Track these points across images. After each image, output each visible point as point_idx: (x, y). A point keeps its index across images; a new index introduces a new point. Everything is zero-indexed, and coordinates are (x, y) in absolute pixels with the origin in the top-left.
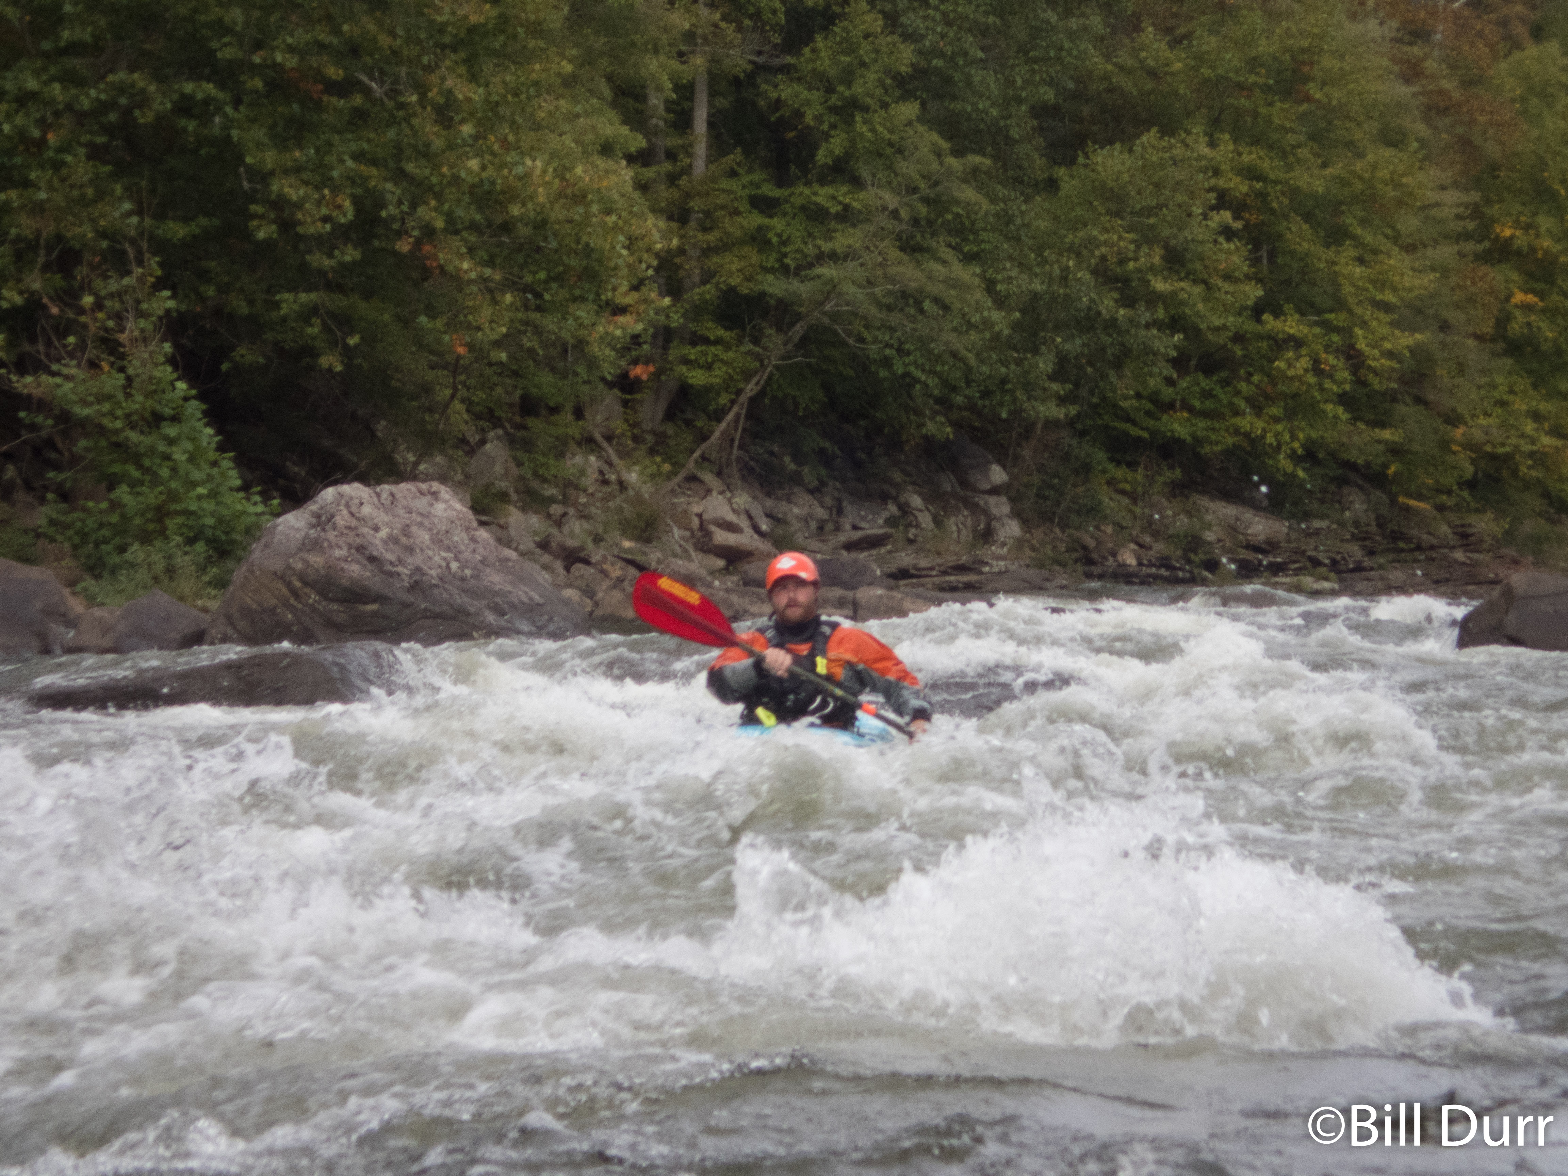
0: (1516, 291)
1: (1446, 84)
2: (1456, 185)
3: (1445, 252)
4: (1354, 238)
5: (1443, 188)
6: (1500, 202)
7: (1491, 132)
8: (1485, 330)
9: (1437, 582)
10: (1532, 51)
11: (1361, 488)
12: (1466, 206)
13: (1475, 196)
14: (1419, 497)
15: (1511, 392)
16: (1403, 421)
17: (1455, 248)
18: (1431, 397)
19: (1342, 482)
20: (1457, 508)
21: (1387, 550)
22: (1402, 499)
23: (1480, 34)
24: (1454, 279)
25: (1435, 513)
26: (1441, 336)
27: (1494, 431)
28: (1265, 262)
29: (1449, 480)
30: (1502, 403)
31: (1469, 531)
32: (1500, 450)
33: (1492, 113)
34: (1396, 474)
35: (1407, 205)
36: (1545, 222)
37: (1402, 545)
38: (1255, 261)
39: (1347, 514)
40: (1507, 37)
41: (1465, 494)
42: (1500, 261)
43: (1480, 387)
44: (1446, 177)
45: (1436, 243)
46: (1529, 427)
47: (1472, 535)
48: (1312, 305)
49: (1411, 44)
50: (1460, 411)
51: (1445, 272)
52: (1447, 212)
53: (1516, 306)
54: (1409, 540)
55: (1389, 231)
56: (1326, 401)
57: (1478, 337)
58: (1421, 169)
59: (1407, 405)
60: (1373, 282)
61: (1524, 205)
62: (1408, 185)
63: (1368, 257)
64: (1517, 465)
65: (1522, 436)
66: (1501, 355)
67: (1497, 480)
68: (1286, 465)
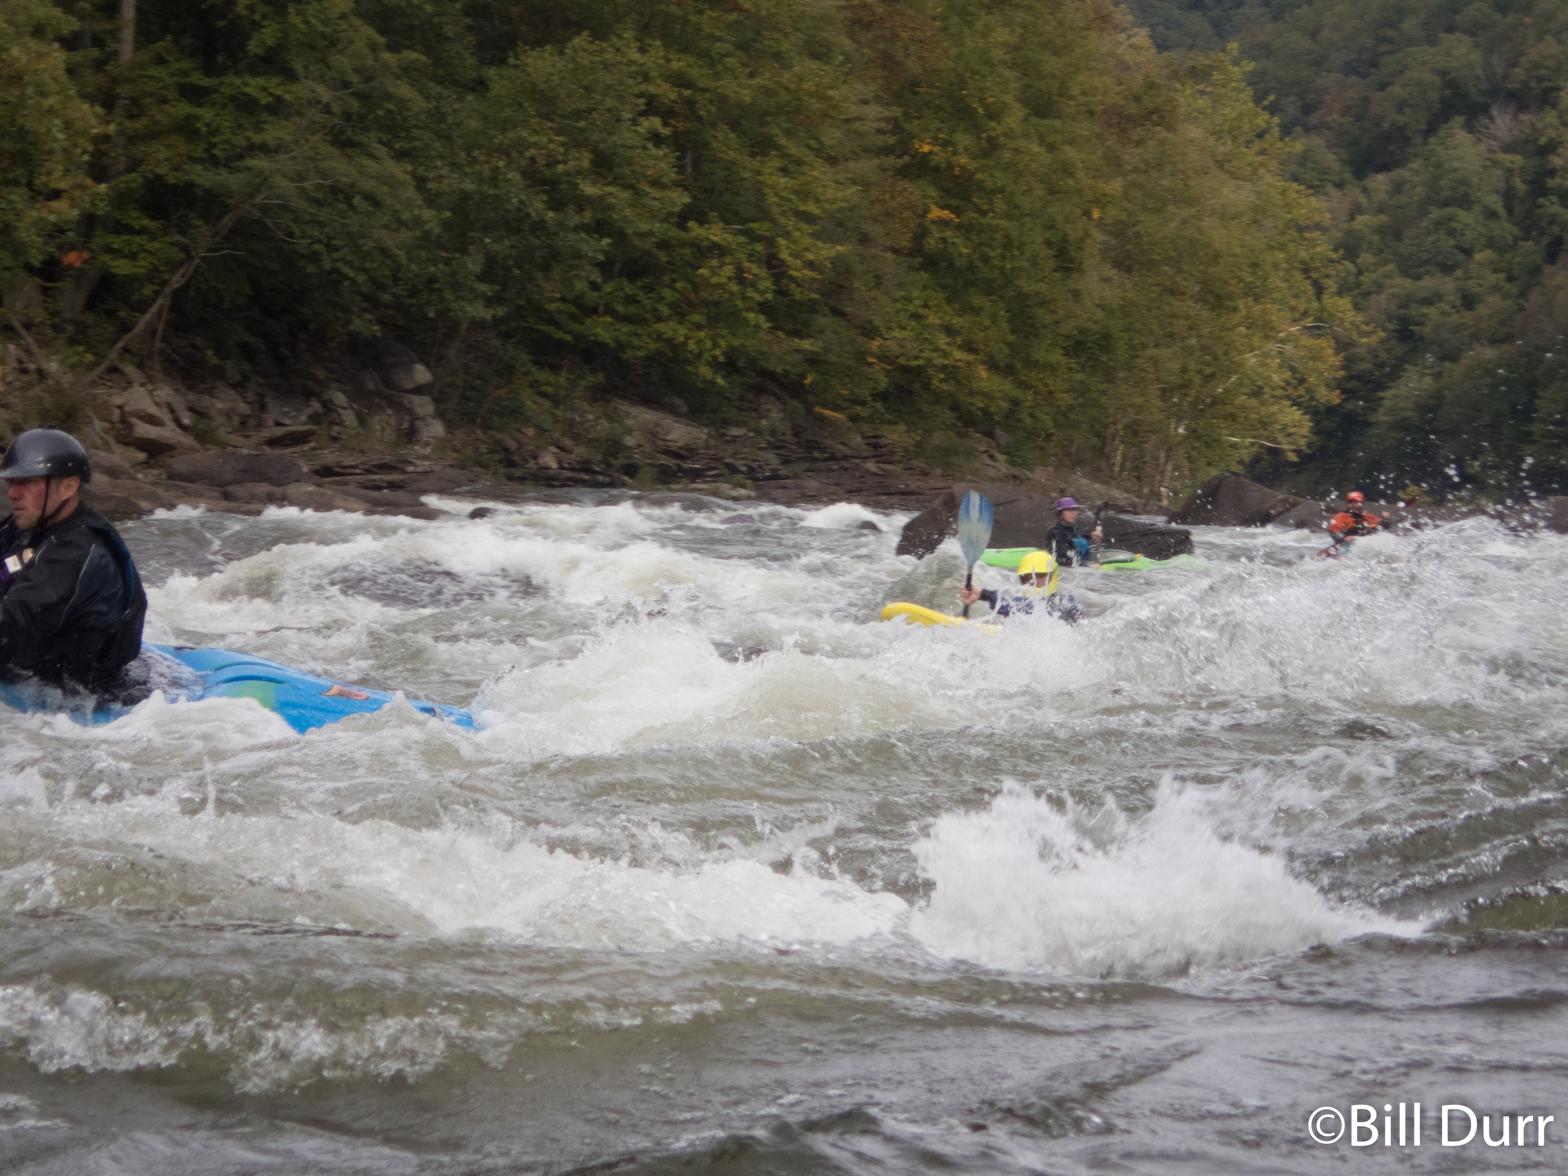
0: (933, 207)
2: (878, 99)
3: (867, 166)
4: (778, 147)
5: (865, 102)
6: (919, 118)
7: (912, 48)
8: (903, 244)
9: (850, 492)
11: (778, 397)
12: (888, 120)
14: (835, 408)
15: (926, 306)
16: (821, 332)
17: (876, 161)
18: (848, 309)
19: (760, 390)
20: (870, 420)
21: (802, 459)
22: (818, 409)
24: (874, 193)
25: (850, 424)
26: (860, 248)
27: (909, 345)
28: (689, 170)
29: (864, 392)
30: (916, 317)
31: (882, 442)
32: (914, 363)
33: (913, 29)
34: (812, 383)
35: (829, 117)
36: (963, 140)
37: (816, 454)
38: (681, 169)
39: (764, 422)
41: (879, 405)
42: (918, 177)
43: (896, 300)
44: (869, 90)
45: (856, 156)
46: (942, 340)
47: (884, 446)
48: (736, 213)
50: (876, 323)
51: (867, 185)
52: (869, 126)
53: (933, 222)
54: (823, 450)
55: (813, 143)
56: (748, 310)
57: (895, 251)
58: (845, 82)
59: (825, 315)
60: (796, 192)
61: (942, 121)
62: (831, 98)
63: (792, 168)
64: (929, 378)
65: (936, 350)
66: (918, 270)
67: (910, 393)
68: (705, 371)
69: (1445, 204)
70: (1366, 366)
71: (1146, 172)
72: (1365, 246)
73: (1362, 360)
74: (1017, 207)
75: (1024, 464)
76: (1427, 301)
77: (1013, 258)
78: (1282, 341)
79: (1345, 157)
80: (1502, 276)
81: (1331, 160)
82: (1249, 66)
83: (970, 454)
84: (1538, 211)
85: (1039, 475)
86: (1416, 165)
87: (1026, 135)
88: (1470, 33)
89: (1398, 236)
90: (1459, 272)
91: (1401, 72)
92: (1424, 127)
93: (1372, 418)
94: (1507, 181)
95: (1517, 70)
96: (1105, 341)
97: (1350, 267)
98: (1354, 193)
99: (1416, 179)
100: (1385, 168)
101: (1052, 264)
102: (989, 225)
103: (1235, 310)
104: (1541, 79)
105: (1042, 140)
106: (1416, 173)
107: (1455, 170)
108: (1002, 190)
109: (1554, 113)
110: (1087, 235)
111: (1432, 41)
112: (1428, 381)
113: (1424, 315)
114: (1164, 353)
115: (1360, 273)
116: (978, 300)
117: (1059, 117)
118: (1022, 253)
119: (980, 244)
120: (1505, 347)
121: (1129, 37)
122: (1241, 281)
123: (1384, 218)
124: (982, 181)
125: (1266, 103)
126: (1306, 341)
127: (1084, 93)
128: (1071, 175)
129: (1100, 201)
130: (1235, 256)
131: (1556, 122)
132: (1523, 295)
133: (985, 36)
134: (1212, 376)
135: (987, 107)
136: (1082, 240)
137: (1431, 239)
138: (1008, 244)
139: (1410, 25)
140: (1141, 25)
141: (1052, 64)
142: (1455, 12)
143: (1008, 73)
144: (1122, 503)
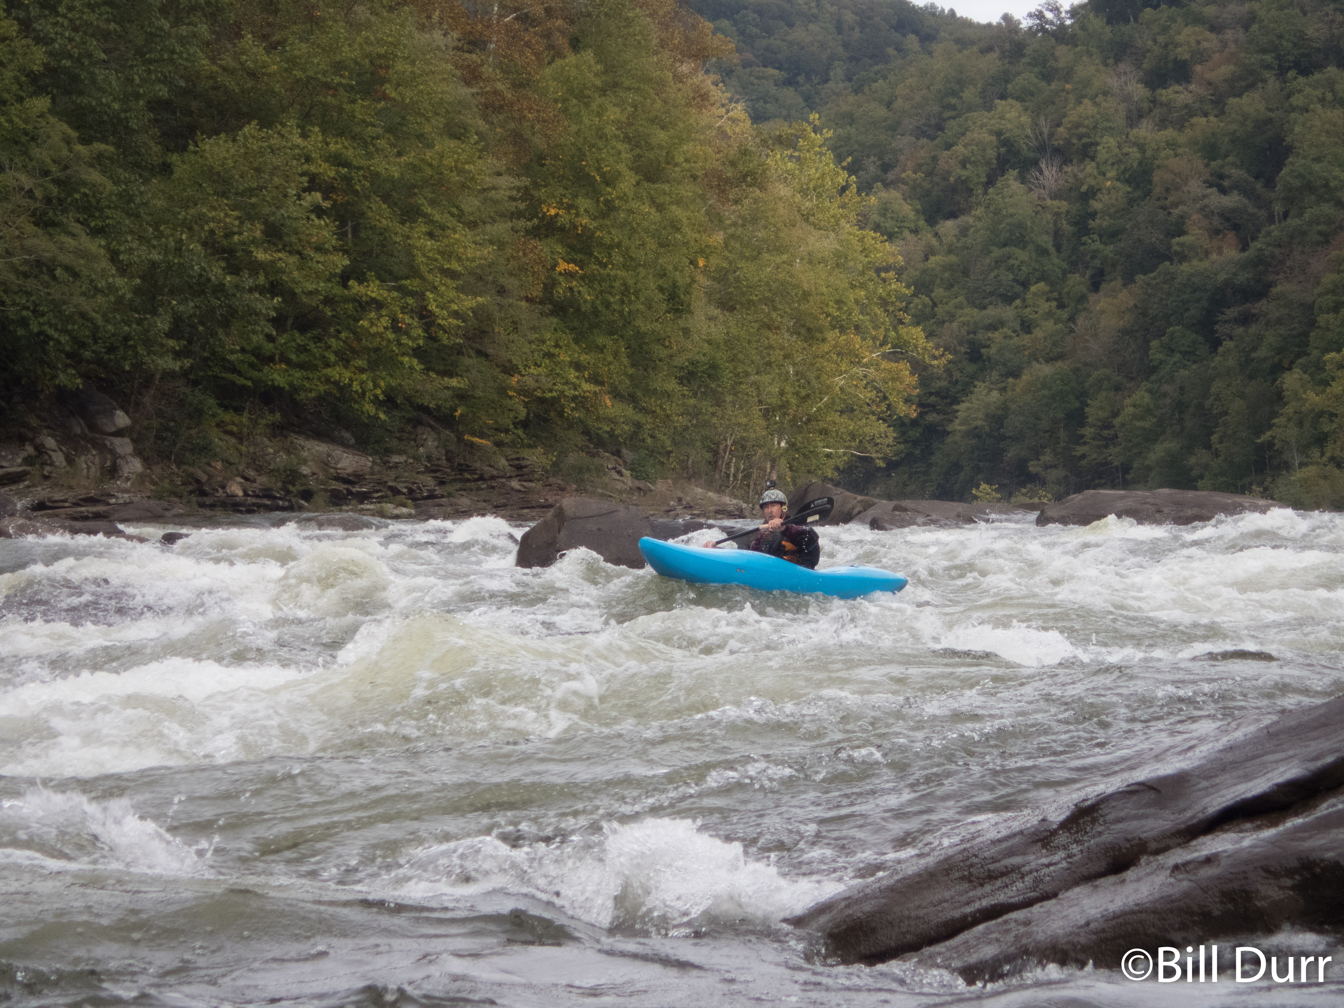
0: (560, 261)
1: (499, 86)
2: (509, 171)
3: (501, 228)
4: (425, 215)
5: (499, 174)
6: (546, 186)
7: (537, 127)
8: (535, 294)
9: (497, 507)
10: (572, 58)
11: (433, 428)
12: (518, 189)
13: (525, 181)
14: (482, 435)
15: (557, 346)
16: (468, 371)
17: (509, 224)
18: (490, 351)
19: (417, 422)
20: (513, 444)
21: (455, 480)
22: (468, 437)
23: (528, 44)
24: (509, 251)
25: (495, 448)
26: (499, 298)
27: (543, 379)
28: (350, 236)
29: (507, 421)
30: (550, 355)
31: (523, 463)
32: (549, 395)
33: (538, 111)
34: (461, 415)
35: (469, 188)
36: (584, 203)
37: (467, 476)
38: (342, 235)
39: (421, 449)
40: (551, 47)
41: (520, 432)
42: (547, 236)
43: (531, 342)
44: (501, 164)
45: (492, 220)
46: (572, 375)
47: (526, 467)
48: (391, 273)
49: (470, 52)
50: (514, 362)
51: (501, 245)
52: (502, 194)
53: (560, 274)
54: (473, 472)
55: (454, 210)
56: (403, 354)
57: (528, 299)
58: (480, 158)
59: (470, 357)
60: (442, 253)
61: (566, 188)
62: (470, 172)
63: (437, 232)
64: (563, 407)
65: (567, 383)
66: (547, 315)
67: (546, 420)
68: (369, 408)
69: (1005, 245)
70: (943, 384)
71: (743, 225)
72: (938, 281)
73: (939, 378)
74: (632, 259)
75: (647, 478)
76: (993, 327)
77: (630, 302)
78: (866, 366)
79: (919, 207)
80: (1054, 304)
81: (907, 209)
82: (829, 134)
83: (600, 470)
84: (1082, 248)
85: (661, 486)
86: (979, 211)
87: (637, 197)
88: (1018, 99)
89: (966, 273)
90: (1018, 302)
91: (963, 134)
92: (984, 179)
93: (949, 428)
94: (1055, 223)
95: (1061, 129)
96: (713, 370)
97: (927, 300)
98: (928, 237)
99: (979, 225)
100: (953, 215)
101: (664, 306)
102: (609, 275)
103: (824, 340)
104: (1080, 137)
105: (653, 201)
106: (980, 219)
107: (1012, 215)
108: (619, 245)
109: (1094, 164)
110: (693, 281)
111: (989, 107)
112: (995, 394)
113: (989, 339)
114: (766, 379)
115: (935, 305)
116: (601, 340)
117: (668, 182)
118: (638, 298)
119: (601, 292)
120: (1059, 364)
121: (728, 112)
122: (828, 315)
123: (953, 258)
124: (602, 238)
125: (844, 164)
126: (884, 364)
127: (687, 160)
128: (678, 230)
129: (704, 251)
130: (822, 294)
131: (1095, 172)
132: (1072, 319)
133: (599, 115)
134: (808, 396)
135: (603, 175)
136: (690, 285)
137: (992, 275)
138: (626, 290)
139: (969, 94)
140: (737, 102)
141: (661, 136)
142: (1007, 81)
143: (620, 146)
144: (731, 508)
